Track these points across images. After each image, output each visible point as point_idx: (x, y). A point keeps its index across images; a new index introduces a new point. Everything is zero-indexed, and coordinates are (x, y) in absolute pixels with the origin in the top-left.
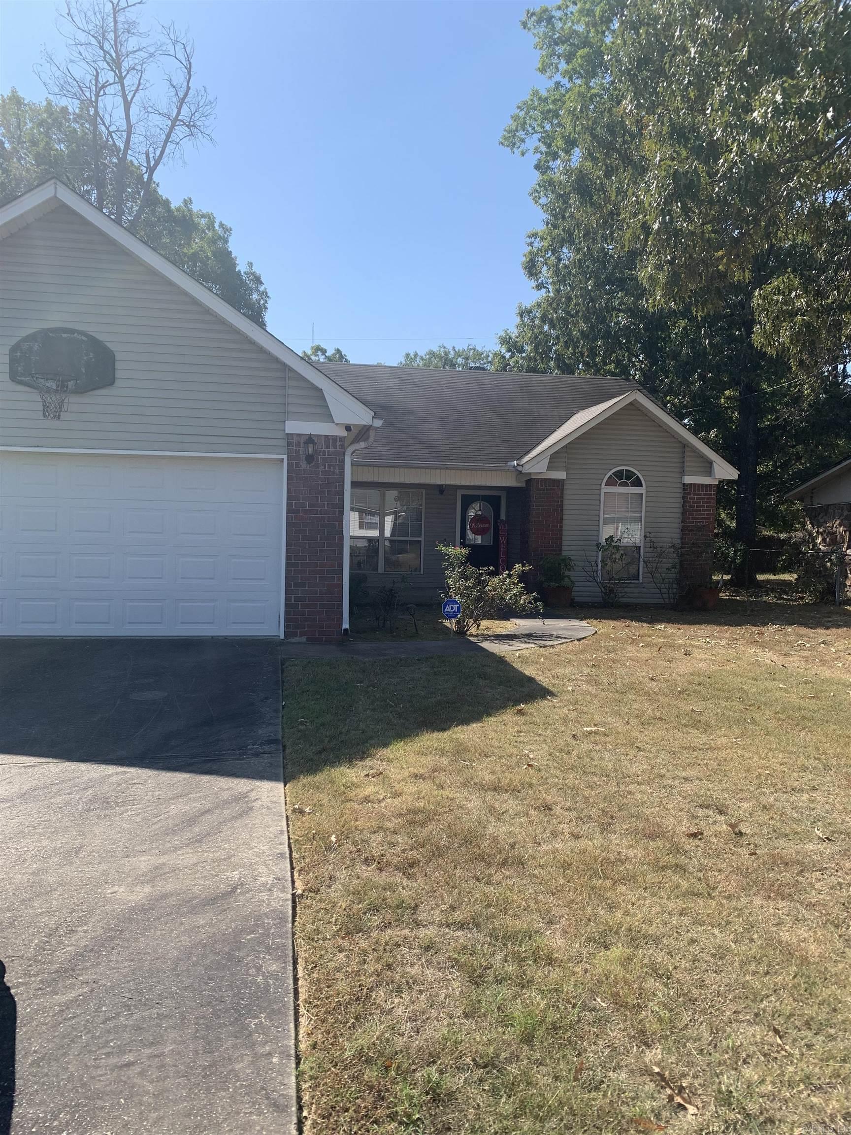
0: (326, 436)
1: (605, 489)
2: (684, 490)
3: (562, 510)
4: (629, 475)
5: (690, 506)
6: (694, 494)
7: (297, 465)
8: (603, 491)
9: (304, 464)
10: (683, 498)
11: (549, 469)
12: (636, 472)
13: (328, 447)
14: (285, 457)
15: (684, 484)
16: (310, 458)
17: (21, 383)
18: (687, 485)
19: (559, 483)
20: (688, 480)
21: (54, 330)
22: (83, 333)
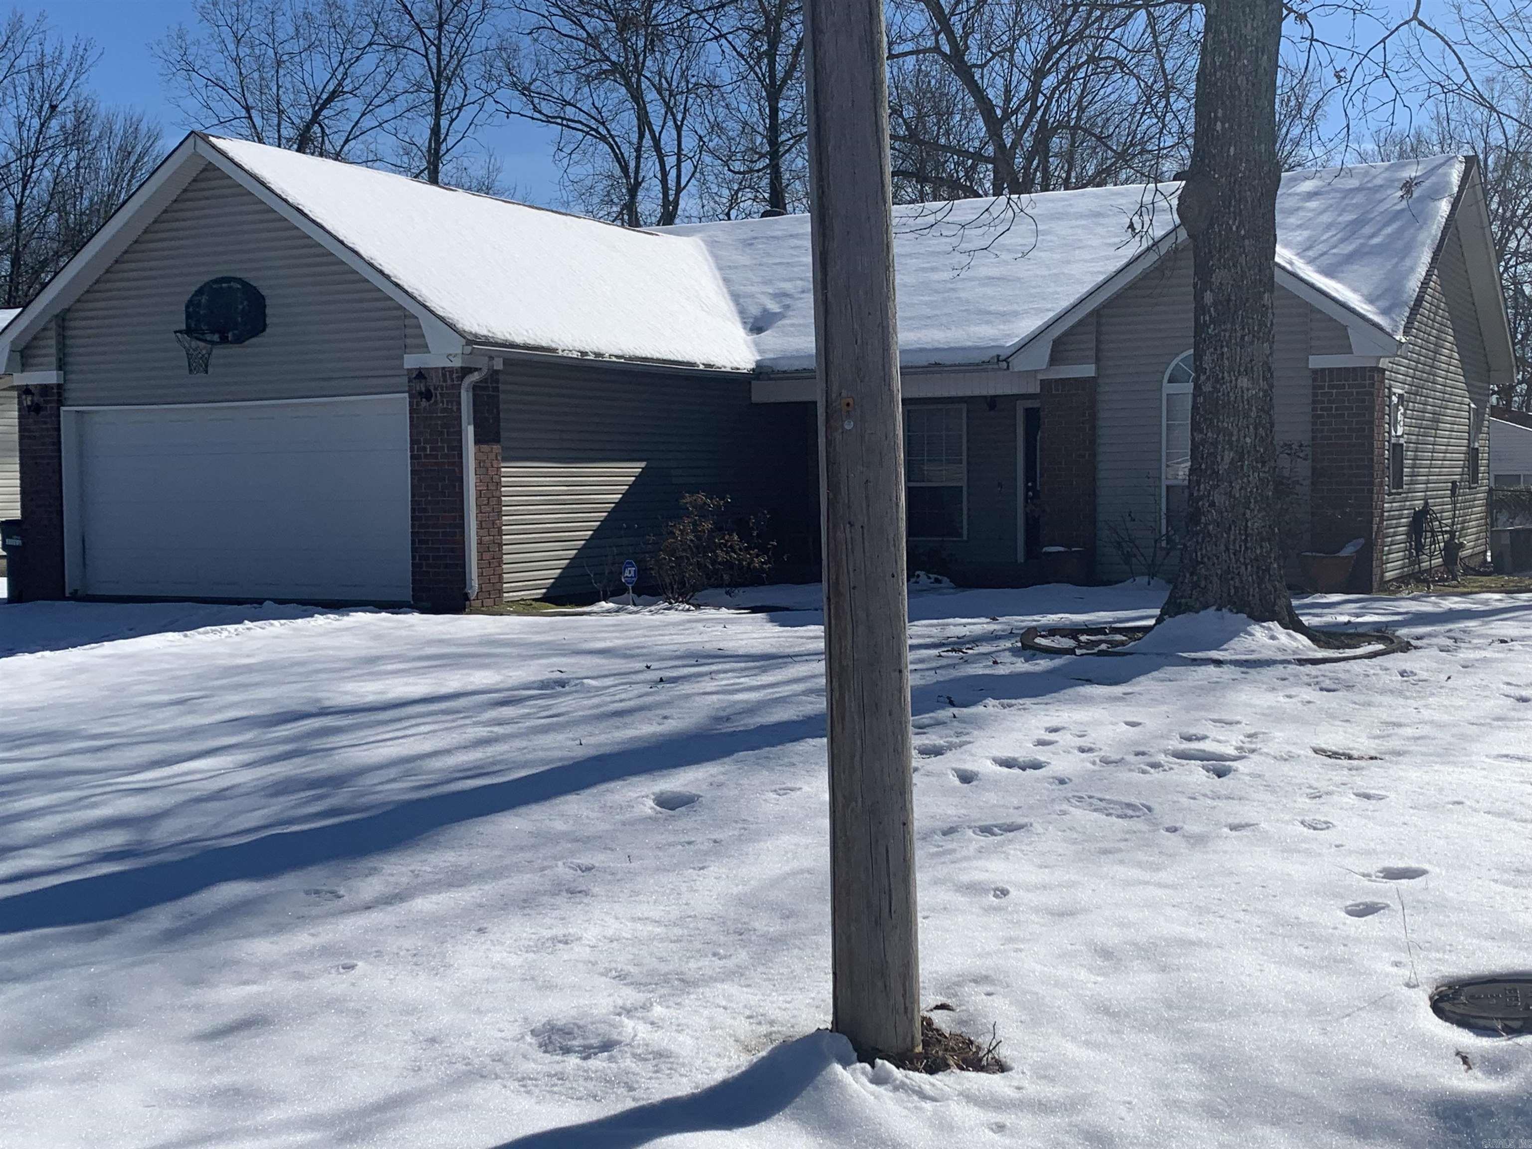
0: (444, 369)
1: (1169, 389)
3: (1093, 429)
7: (418, 404)
8: (1165, 392)
9: (423, 403)
14: (406, 395)
16: (425, 396)
19: (1085, 384)
20: (1317, 362)
21: (216, 281)
22: (239, 281)
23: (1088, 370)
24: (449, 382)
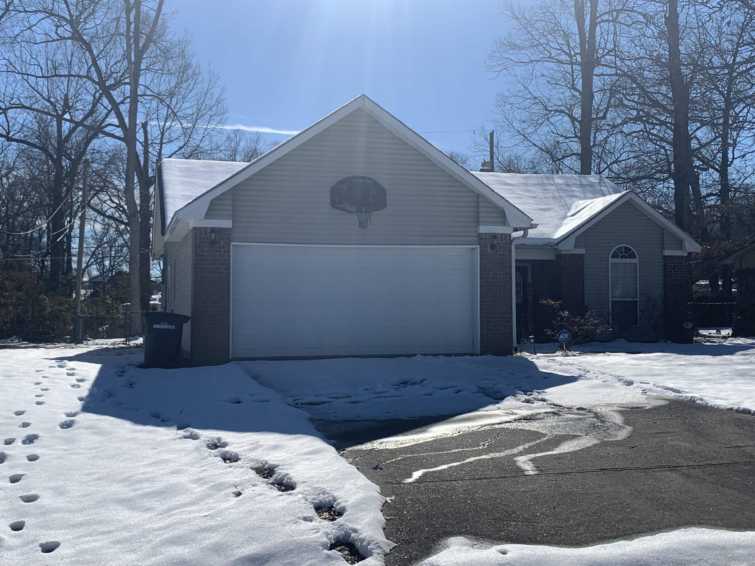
0: (501, 234)
1: (612, 261)
2: (664, 260)
3: (583, 276)
4: (627, 250)
5: (669, 271)
6: (671, 263)
7: (486, 251)
8: (610, 262)
9: (489, 251)
10: (664, 266)
11: (575, 247)
12: (631, 248)
13: (502, 240)
14: (478, 246)
15: (664, 256)
16: (493, 247)
17: (337, 208)
18: (667, 256)
19: (580, 257)
20: (667, 253)
21: (355, 178)
22: (370, 179)
23: (582, 251)
24: (504, 241)
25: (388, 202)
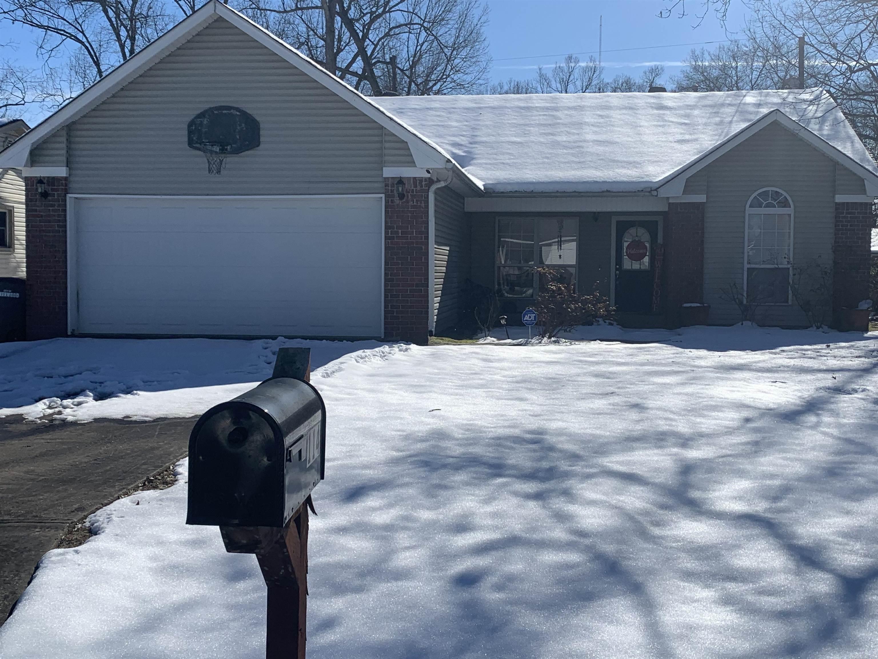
0: (415, 178)
1: (750, 211)
2: (836, 209)
4: (776, 195)
5: (843, 225)
6: (848, 213)
7: (392, 201)
8: (747, 213)
9: (397, 201)
10: (836, 217)
11: (684, 192)
12: (782, 192)
13: (416, 186)
14: (383, 196)
15: (836, 203)
16: (402, 196)
17: (196, 149)
18: (840, 204)
19: (699, 207)
20: (840, 198)
21: (217, 108)
22: (237, 109)
23: (702, 198)
24: (419, 188)
25: (262, 139)
